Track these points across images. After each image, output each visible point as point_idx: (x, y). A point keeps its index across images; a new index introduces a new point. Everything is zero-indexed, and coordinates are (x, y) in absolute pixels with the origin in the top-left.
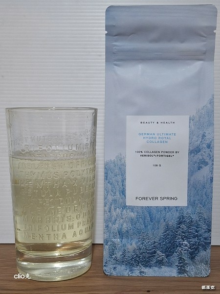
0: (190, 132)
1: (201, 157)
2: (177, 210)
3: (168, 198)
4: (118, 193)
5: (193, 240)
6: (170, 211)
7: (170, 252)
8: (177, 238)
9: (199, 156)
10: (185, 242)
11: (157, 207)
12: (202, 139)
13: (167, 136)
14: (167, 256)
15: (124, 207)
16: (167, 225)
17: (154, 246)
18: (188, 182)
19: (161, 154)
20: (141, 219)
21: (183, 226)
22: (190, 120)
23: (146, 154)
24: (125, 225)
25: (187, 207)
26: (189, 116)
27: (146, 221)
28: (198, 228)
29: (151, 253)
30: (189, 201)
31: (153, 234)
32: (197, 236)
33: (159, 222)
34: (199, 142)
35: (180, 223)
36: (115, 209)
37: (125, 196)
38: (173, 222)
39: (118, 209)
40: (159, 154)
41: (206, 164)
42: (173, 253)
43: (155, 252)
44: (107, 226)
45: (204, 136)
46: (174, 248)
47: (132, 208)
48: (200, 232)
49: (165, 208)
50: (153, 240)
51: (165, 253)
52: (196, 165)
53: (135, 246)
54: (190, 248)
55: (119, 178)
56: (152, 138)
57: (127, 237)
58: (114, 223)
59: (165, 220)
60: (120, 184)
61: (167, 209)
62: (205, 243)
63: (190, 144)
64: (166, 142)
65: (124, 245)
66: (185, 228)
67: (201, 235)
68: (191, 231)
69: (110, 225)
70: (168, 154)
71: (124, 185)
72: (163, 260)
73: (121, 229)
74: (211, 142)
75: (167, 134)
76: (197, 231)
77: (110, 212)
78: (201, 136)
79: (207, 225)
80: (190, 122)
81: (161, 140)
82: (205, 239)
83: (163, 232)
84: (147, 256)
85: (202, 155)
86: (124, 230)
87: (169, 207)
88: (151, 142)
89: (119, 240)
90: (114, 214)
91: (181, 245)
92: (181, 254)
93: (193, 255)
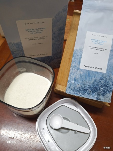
2: (101, 74)
3: (98, 68)
4: (77, 63)
5: (105, 88)
6: (98, 74)
7: (94, 91)
8: (99, 86)
10: (102, 88)
11: (92, 71)
13: (103, 42)
14: (92, 92)
15: (79, 69)
16: (96, 80)
17: (88, 87)
18: (108, 63)
19: (99, 49)
20: (85, 75)
21: (102, 81)
23: (92, 48)
24: (77, 76)
25: (106, 74)
27: (87, 76)
28: (108, 83)
29: (86, 90)
30: (107, 71)
31: (88, 82)
32: (107, 87)
33: (92, 77)
35: (101, 80)
36: (75, 69)
37: (80, 65)
38: (98, 79)
40: (98, 49)
42: (96, 91)
43: (88, 89)
47: (82, 70)
49: (96, 72)
50: (88, 84)
51: (92, 90)
53: (80, 86)
54: (103, 91)
55: (79, 57)
57: (77, 81)
58: (73, 75)
59: (95, 77)
60: (79, 59)
62: (110, 90)
63: (112, 47)
64: (102, 44)
65: (76, 84)
66: (103, 82)
67: (109, 87)
68: (105, 84)
70: (102, 50)
72: (90, 93)
73: (75, 78)
75: (103, 41)
76: (108, 85)
81: (100, 43)
82: (110, 88)
83: (93, 82)
84: (84, 90)
86: (77, 78)
87: (98, 72)
88: (95, 43)
89: (74, 82)
90: (74, 71)
91: (100, 89)
92: (99, 93)
93: (104, 94)
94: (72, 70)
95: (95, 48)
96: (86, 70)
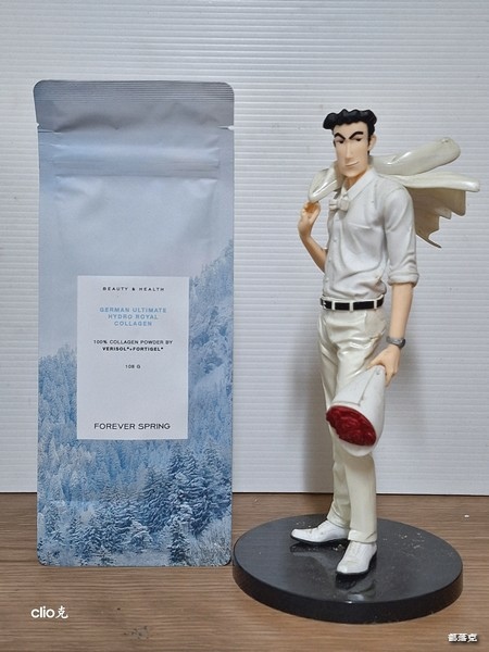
0: (190, 305)
1: (210, 351)
2: (169, 447)
3: (152, 426)
4: (62, 418)
5: (200, 501)
6: (156, 448)
7: (157, 523)
8: (170, 498)
9: (206, 349)
10: (185, 505)
11: (132, 442)
12: (212, 318)
13: (151, 314)
14: (152, 531)
15: (74, 442)
16: (152, 475)
17: (128, 512)
18: (189, 396)
19: (140, 346)
20: (104, 464)
21: (179, 475)
22: (191, 285)
23: (113, 346)
24: (75, 473)
25: (188, 441)
26: (188, 279)
27: (113, 466)
28: (207, 478)
29: (123, 525)
30: (191, 429)
31: (126, 489)
32: (206, 493)
33: (136, 467)
34: (206, 324)
35: (175, 470)
36: (57, 446)
37: (75, 423)
38: (161, 467)
39: (62, 446)
40: (136, 346)
41: (220, 362)
42: (163, 525)
43: (129, 523)
44: (42, 478)
45: (214, 313)
46: (164, 516)
47: (88, 445)
48: (210, 486)
49: (148, 443)
50: (126, 500)
51: (147, 524)
52: (203, 365)
53: (93, 512)
54: (193, 515)
55: (65, 390)
56: (125, 316)
57: (79, 497)
58: (55, 472)
59: (147, 465)
60: (66, 400)
61: (152, 445)
62: (220, 504)
63: (191, 327)
64: (150, 324)
65: (74, 512)
66: (185, 480)
67: (212, 491)
68: (195, 484)
69: (48, 475)
70: (153, 346)
71: (72, 403)
72: (143, 538)
73: (68, 482)
74: (226, 324)
75: (151, 310)
76: (205, 485)
77: (47, 451)
78: (209, 313)
79: (222, 471)
80: (190, 289)
81: (140, 320)
82: (220, 497)
83: (144, 486)
84: (115, 530)
85: (212, 347)
86: (74, 482)
87: (154, 441)
88: (122, 323)
89: (63, 503)
90: (55, 454)
91: (176, 510)
92: (177, 526)
93: (197, 528)
96: (106, 442)
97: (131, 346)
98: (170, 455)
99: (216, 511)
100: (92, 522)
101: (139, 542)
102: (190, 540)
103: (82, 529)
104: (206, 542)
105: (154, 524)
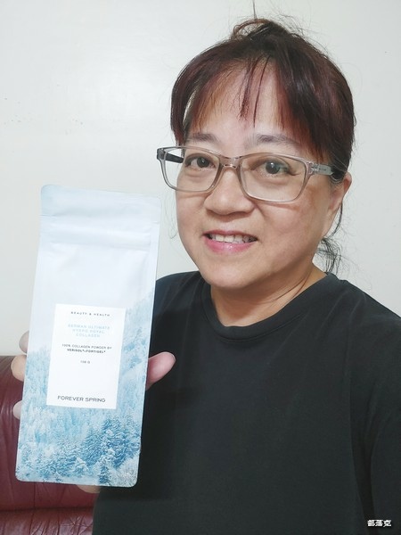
0: (125, 326)
2: (104, 413)
3: (94, 399)
4: (38, 390)
5: (120, 447)
6: (96, 414)
7: (92, 460)
8: (101, 445)
9: (133, 353)
10: (111, 450)
11: (81, 409)
12: (138, 334)
13: (100, 330)
14: (89, 465)
15: (45, 407)
16: (91, 430)
17: (75, 452)
18: (119, 382)
19: (91, 349)
20: (62, 421)
21: (109, 431)
22: (126, 313)
23: (74, 348)
24: (43, 425)
25: (116, 410)
26: (125, 309)
27: (68, 423)
28: (126, 433)
29: (71, 460)
30: (118, 403)
31: (74, 438)
32: (124, 442)
33: (81, 425)
34: (134, 338)
35: (106, 428)
36: (34, 408)
37: (46, 395)
38: (98, 426)
39: (37, 408)
40: (88, 349)
41: (139, 361)
42: (96, 461)
43: (75, 459)
45: (139, 331)
46: (97, 455)
47: (53, 409)
48: (128, 438)
49: (90, 410)
51: (86, 460)
52: (129, 362)
53: (53, 451)
54: (116, 456)
55: (42, 373)
56: (83, 330)
57: (45, 441)
58: (31, 424)
59: (89, 424)
60: (42, 380)
61: (93, 411)
62: (132, 449)
63: (124, 339)
64: (99, 336)
65: (41, 450)
66: (112, 434)
67: (128, 441)
68: (118, 437)
70: (99, 350)
71: (45, 382)
72: (83, 468)
73: (38, 431)
74: (146, 338)
75: (100, 328)
76: (124, 437)
78: (136, 331)
80: (126, 316)
81: (93, 333)
83: (86, 436)
84: (66, 463)
85: (136, 352)
86: (42, 432)
87: (95, 409)
88: (81, 335)
89: (35, 444)
90: (32, 413)
91: (105, 453)
92: (104, 462)
93: (117, 464)
94: (27, 411)
95: (82, 349)
96: (64, 408)
97: (85, 349)
98: (104, 418)
99: (130, 453)
100: (51, 457)
101: (80, 471)
102: (112, 471)
103: (45, 461)
104: (122, 472)
105: (90, 460)
